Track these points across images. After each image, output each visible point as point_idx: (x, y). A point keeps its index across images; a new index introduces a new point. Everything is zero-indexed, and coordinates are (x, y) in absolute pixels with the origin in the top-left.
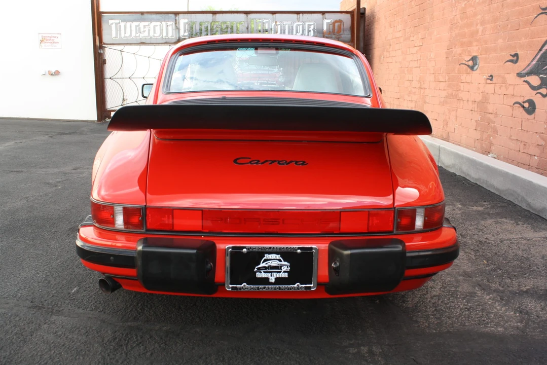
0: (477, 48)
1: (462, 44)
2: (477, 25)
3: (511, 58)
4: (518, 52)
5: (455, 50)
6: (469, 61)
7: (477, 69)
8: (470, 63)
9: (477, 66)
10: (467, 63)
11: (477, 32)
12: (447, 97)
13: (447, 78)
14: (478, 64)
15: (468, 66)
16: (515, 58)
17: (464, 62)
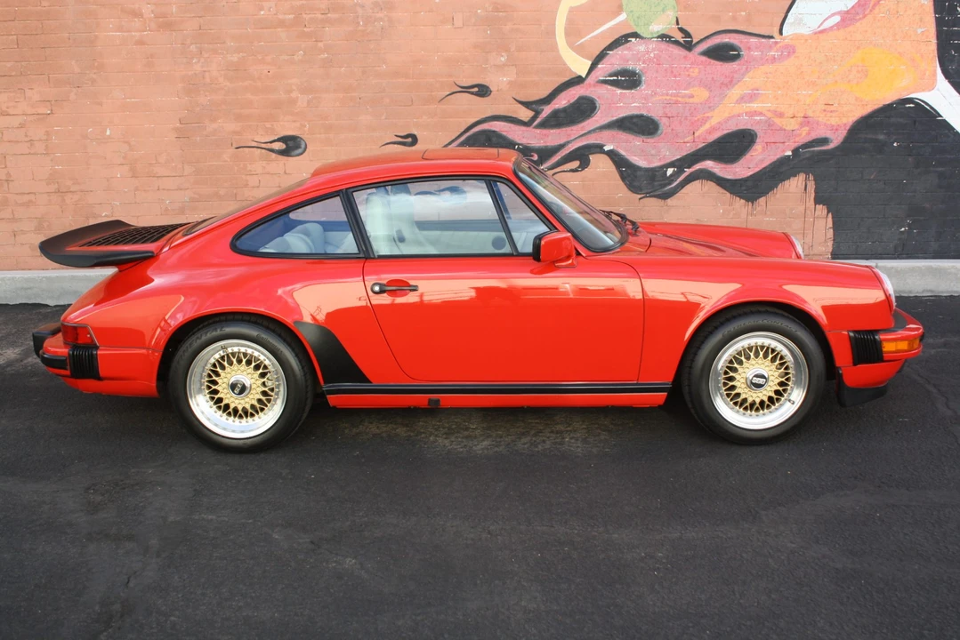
0: (298, 124)
1: (239, 118)
2: (290, 91)
3: (400, 140)
4: (416, 133)
5: (214, 126)
6: (271, 142)
7: (302, 154)
8: (279, 146)
9: (300, 151)
10: (263, 146)
11: (293, 102)
12: (193, 200)
13: (188, 169)
14: (303, 146)
15: (272, 150)
16: (410, 140)
17: (255, 144)
